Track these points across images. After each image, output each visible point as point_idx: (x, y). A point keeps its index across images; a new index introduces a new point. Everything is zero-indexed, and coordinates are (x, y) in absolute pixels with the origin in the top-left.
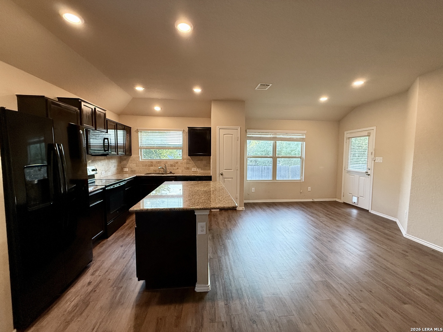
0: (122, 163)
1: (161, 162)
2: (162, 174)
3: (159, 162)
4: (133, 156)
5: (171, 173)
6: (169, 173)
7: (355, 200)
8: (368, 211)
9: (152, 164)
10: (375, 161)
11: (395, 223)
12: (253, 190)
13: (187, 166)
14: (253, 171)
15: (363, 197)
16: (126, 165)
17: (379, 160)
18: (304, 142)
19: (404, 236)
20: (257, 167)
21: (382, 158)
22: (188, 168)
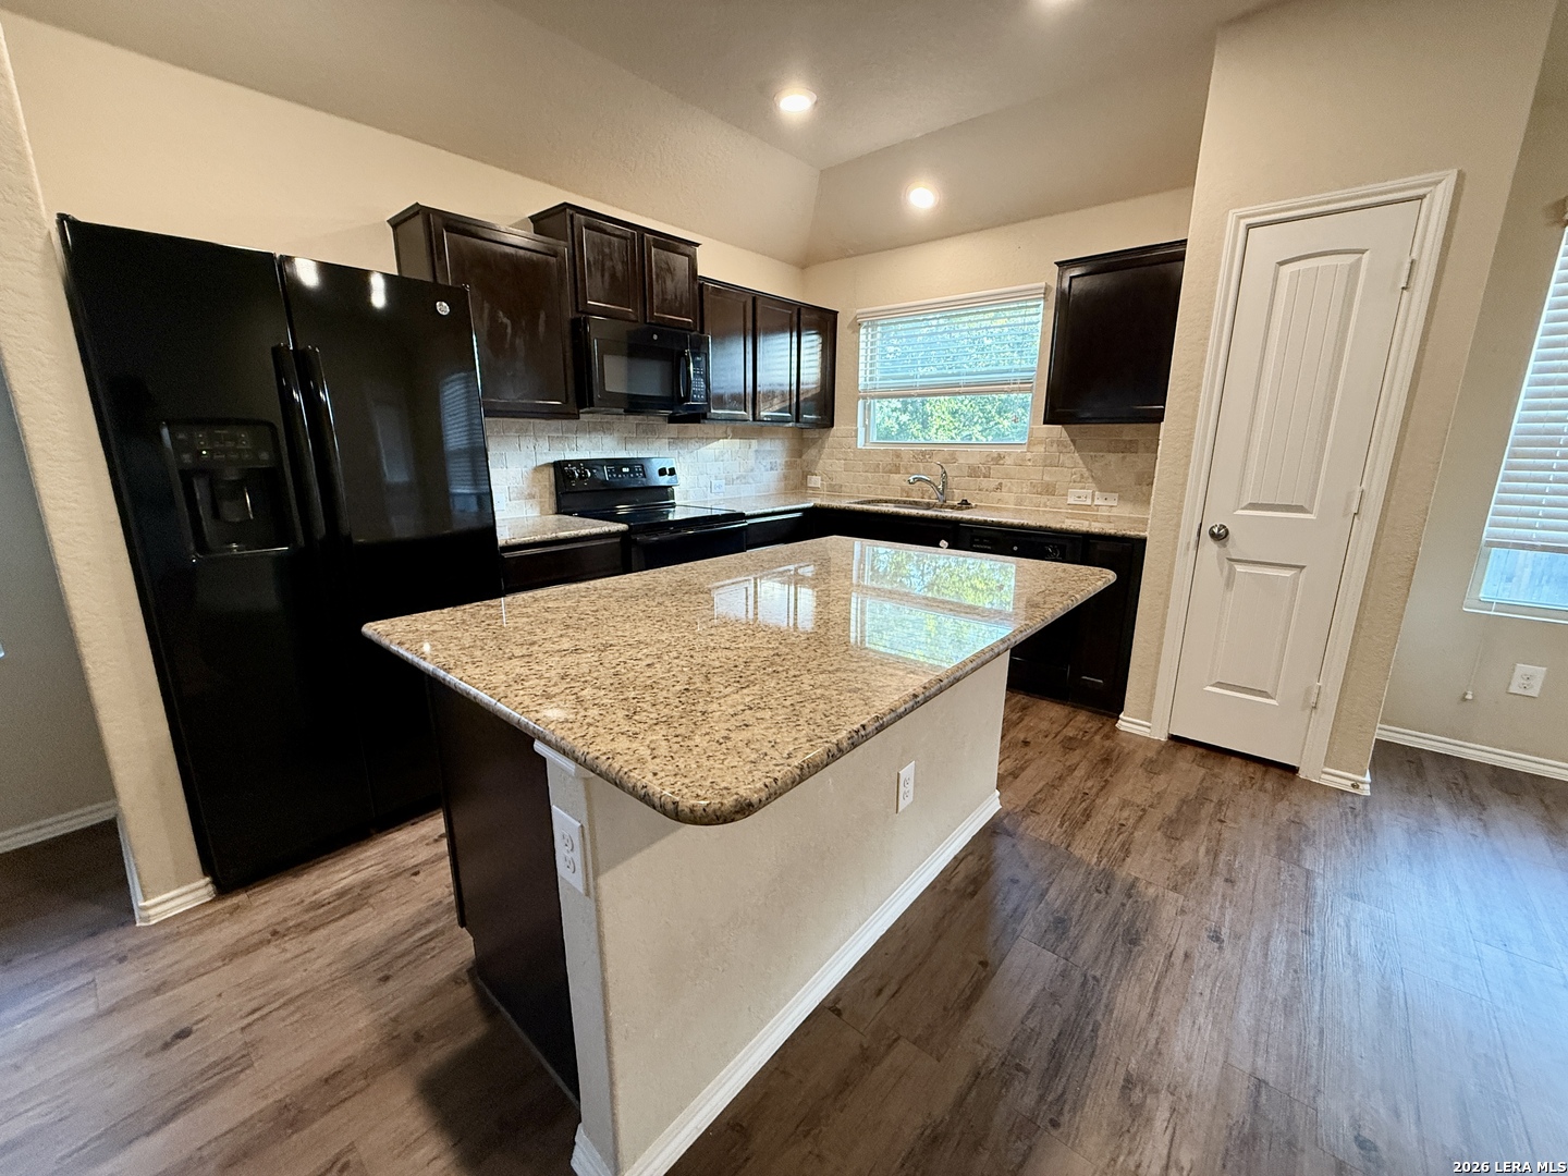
0: (804, 457)
1: (931, 453)
2: (928, 506)
3: (924, 456)
4: (840, 426)
5: (965, 504)
6: (953, 507)
9: (897, 461)
12: (1527, 678)
13: (1046, 478)
16: (814, 462)
22: (1049, 490)
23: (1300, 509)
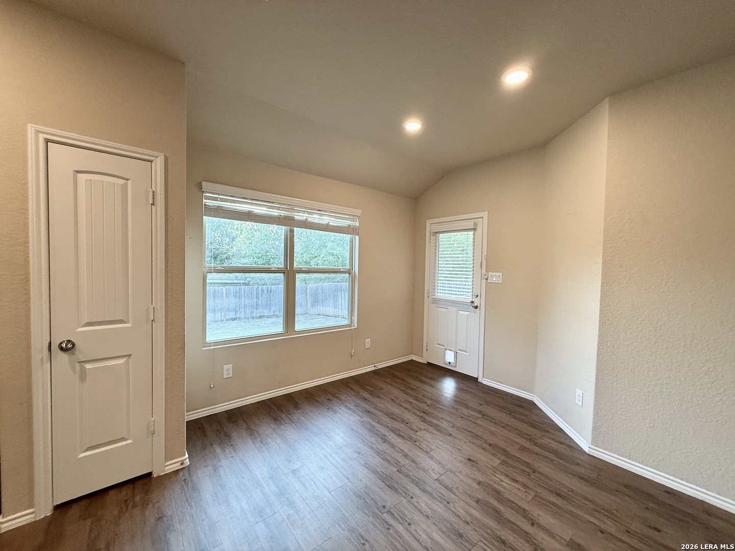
7: (450, 357)
8: (476, 380)
10: (487, 279)
11: (532, 404)
12: (228, 370)
14: (240, 297)
15: (465, 351)
17: (496, 277)
18: (357, 237)
19: (586, 450)
20: (246, 289)
21: (500, 274)
23: (121, 322)
